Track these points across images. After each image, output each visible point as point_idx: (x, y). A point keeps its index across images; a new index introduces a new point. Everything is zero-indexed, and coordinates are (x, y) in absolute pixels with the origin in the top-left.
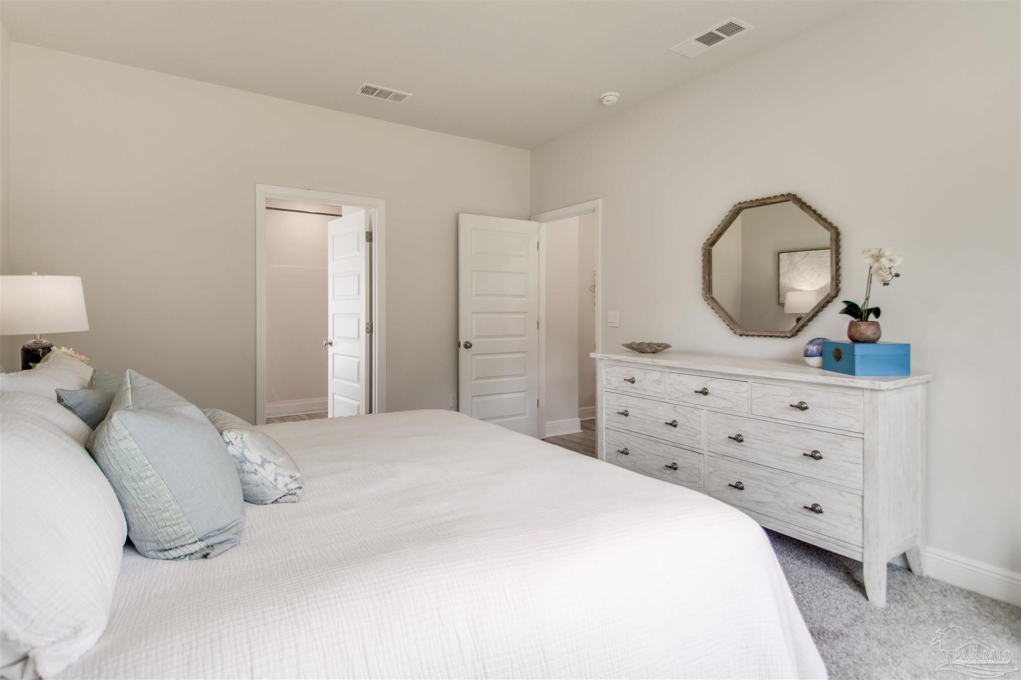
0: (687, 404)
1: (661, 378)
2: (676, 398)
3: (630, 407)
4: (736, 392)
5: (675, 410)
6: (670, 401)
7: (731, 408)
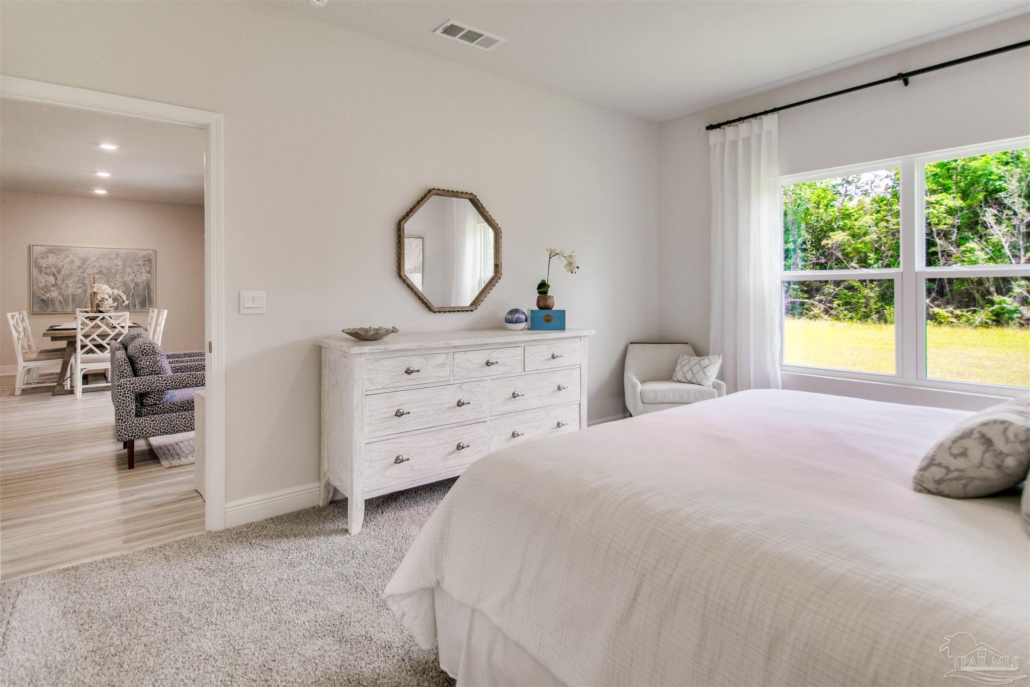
0: (473, 380)
1: (446, 359)
2: (462, 377)
3: (405, 404)
4: (513, 357)
5: (461, 389)
6: (455, 382)
7: (509, 371)
